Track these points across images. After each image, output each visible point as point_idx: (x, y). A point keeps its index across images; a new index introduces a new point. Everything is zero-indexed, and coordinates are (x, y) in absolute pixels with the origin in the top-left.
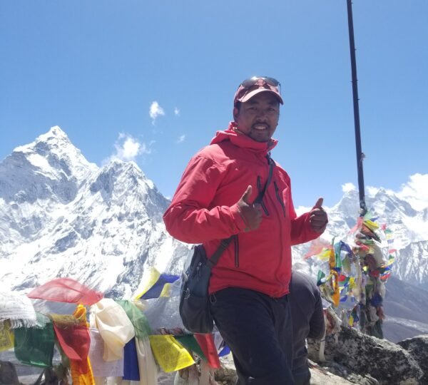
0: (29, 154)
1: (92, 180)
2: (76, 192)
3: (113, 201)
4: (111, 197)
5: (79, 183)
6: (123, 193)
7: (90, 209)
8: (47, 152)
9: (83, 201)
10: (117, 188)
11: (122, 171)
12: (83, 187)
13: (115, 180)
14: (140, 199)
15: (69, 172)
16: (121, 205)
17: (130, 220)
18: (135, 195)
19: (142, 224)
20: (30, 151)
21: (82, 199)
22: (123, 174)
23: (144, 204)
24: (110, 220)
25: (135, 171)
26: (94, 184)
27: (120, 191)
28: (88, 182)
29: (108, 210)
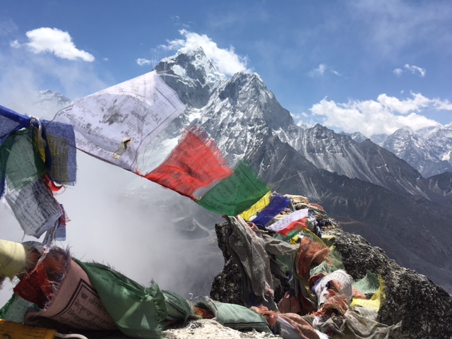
0: (172, 64)
1: (222, 88)
2: (208, 99)
3: (238, 108)
4: (236, 103)
5: (211, 90)
6: (246, 101)
7: (219, 113)
8: (187, 63)
9: (213, 106)
10: (241, 96)
11: (246, 82)
12: (214, 94)
13: (241, 89)
14: (261, 107)
15: (203, 81)
16: (244, 111)
17: (251, 126)
18: (256, 103)
19: (261, 129)
20: (173, 62)
21: (213, 104)
22: (248, 84)
23: (263, 112)
24: (235, 124)
25: (258, 82)
26: (222, 91)
27: (244, 99)
28: (218, 90)
29: (233, 115)
